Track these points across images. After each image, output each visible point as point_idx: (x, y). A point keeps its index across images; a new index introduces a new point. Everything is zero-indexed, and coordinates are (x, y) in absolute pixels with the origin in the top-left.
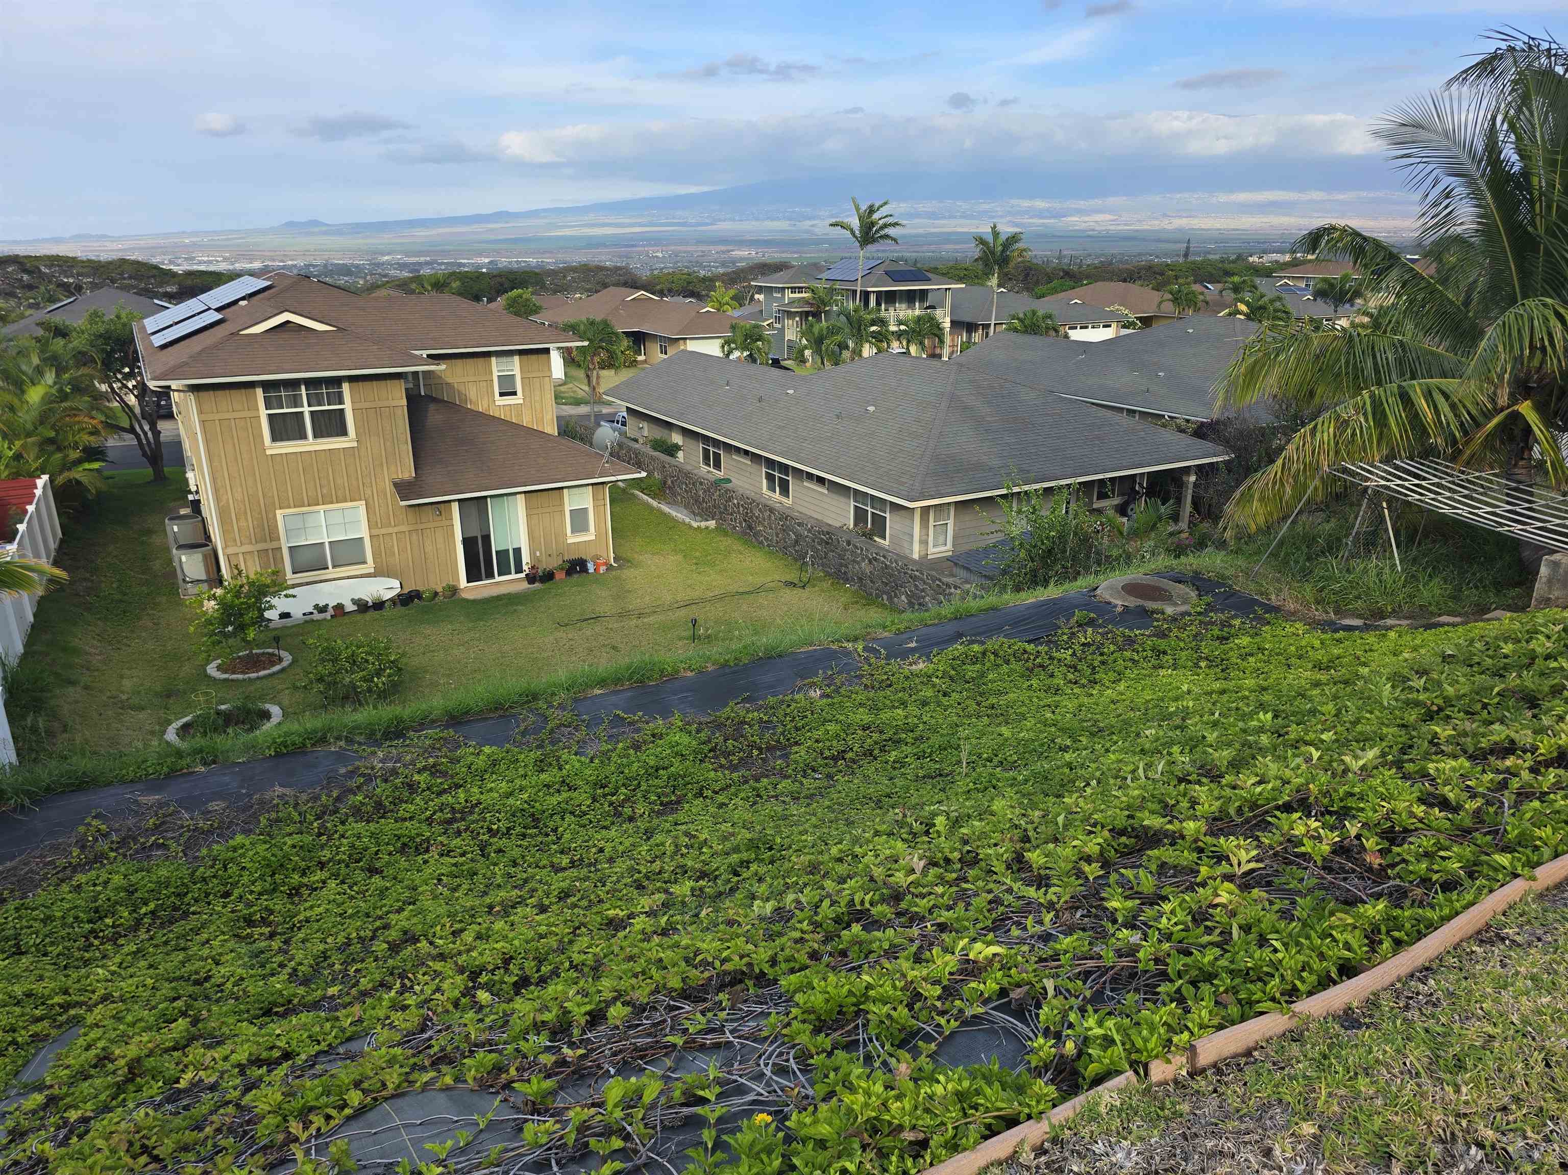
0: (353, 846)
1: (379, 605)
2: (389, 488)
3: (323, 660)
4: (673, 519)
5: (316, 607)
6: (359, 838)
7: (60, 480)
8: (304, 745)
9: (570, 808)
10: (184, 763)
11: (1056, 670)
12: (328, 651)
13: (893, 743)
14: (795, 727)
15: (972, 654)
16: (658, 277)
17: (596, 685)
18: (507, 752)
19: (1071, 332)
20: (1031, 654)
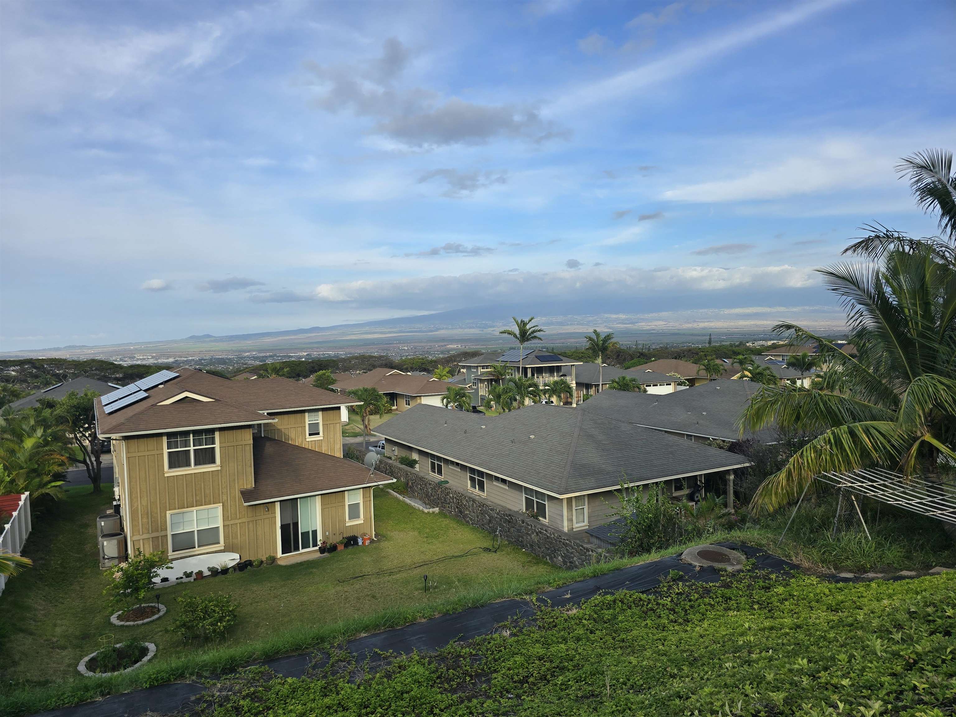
1: (225, 571)
2: (238, 494)
3: (186, 611)
4: (412, 508)
5: (185, 573)
7: (36, 494)
8: (170, 680)
10: (89, 694)
11: (662, 613)
12: (190, 605)
13: (559, 670)
14: (494, 659)
15: (607, 602)
16: (405, 361)
17: (363, 630)
18: (303, 682)
19: (648, 388)
20: (644, 601)
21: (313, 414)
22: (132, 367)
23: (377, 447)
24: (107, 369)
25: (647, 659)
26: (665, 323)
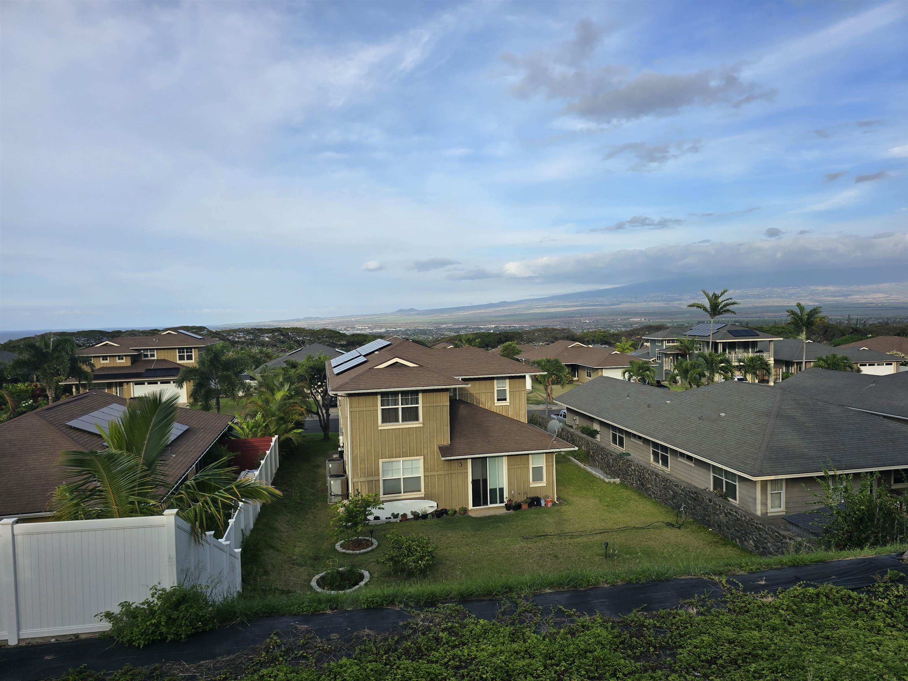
0: (403, 675)
1: (425, 516)
2: (436, 449)
3: (393, 548)
4: (593, 476)
5: (393, 514)
6: (407, 670)
8: (382, 605)
9: (530, 670)
10: (321, 607)
11: (877, 614)
12: (397, 542)
13: (752, 656)
14: (679, 634)
15: (809, 594)
16: (586, 334)
17: (547, 586)
18: (493, 625)
19: (862, 368)
20: (854, 599)
21: (501, 381)
22: (353, 335)
23: (558, 415)
24: (335, 337)
25: (858, 662)
26: (887, 295)
